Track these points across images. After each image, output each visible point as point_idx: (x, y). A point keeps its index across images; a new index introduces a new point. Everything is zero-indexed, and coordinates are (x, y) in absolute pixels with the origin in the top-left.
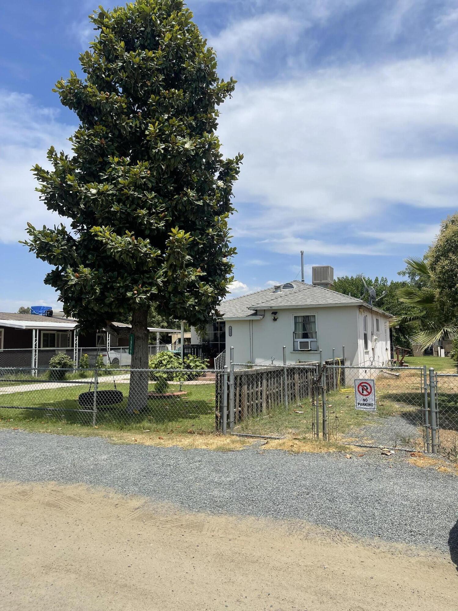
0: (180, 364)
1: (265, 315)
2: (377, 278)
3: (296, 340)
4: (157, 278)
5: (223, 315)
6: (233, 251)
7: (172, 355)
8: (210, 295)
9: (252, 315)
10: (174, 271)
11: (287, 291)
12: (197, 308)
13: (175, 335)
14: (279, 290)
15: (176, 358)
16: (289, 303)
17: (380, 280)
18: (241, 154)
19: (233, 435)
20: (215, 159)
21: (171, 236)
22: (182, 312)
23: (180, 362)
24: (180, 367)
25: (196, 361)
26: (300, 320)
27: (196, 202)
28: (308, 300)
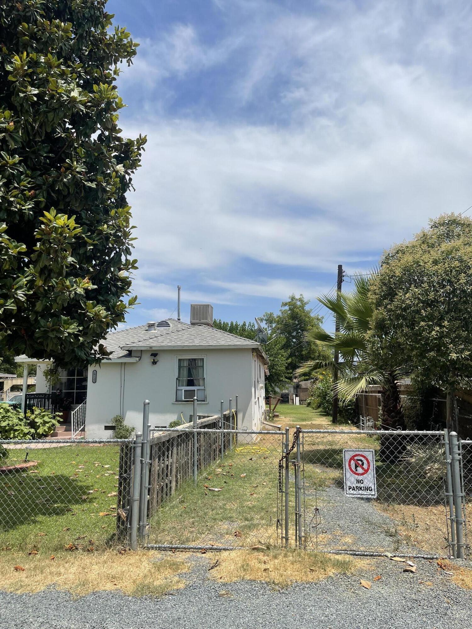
0: (21, 420)
1: (142, 357)
2: (244, 322)
3: (179, 388)
4: (17, 289)
5: (111, 353)
6: (132, 265)
7: (8, 408)
8: (104, 320)
9: (125, 356)
10: (47, 280)
11: (162, 330)
12: (81, 339)
13: (10, 381)
14: (153, 329)
15: (15, 412)
16: (173, 343)
17: (247, 325)
18: (143, 136)
19: (148, 549)
20: (110, 134)
21: (43, 223)
22: (56, 345)
23: (21, 417)
24: (20, 425)
25: (44, 416)
26: (186, 364)
27: (86, 183)
28: (195, 340)
